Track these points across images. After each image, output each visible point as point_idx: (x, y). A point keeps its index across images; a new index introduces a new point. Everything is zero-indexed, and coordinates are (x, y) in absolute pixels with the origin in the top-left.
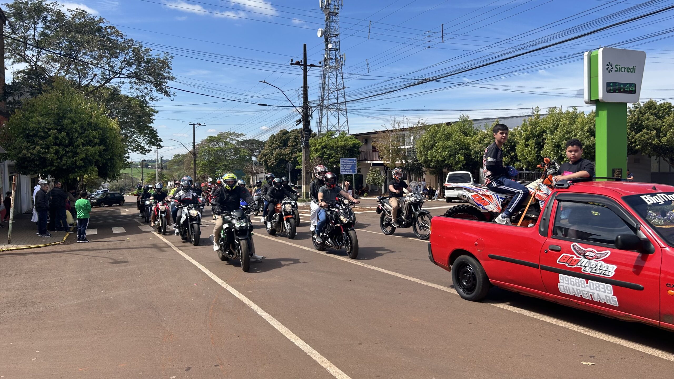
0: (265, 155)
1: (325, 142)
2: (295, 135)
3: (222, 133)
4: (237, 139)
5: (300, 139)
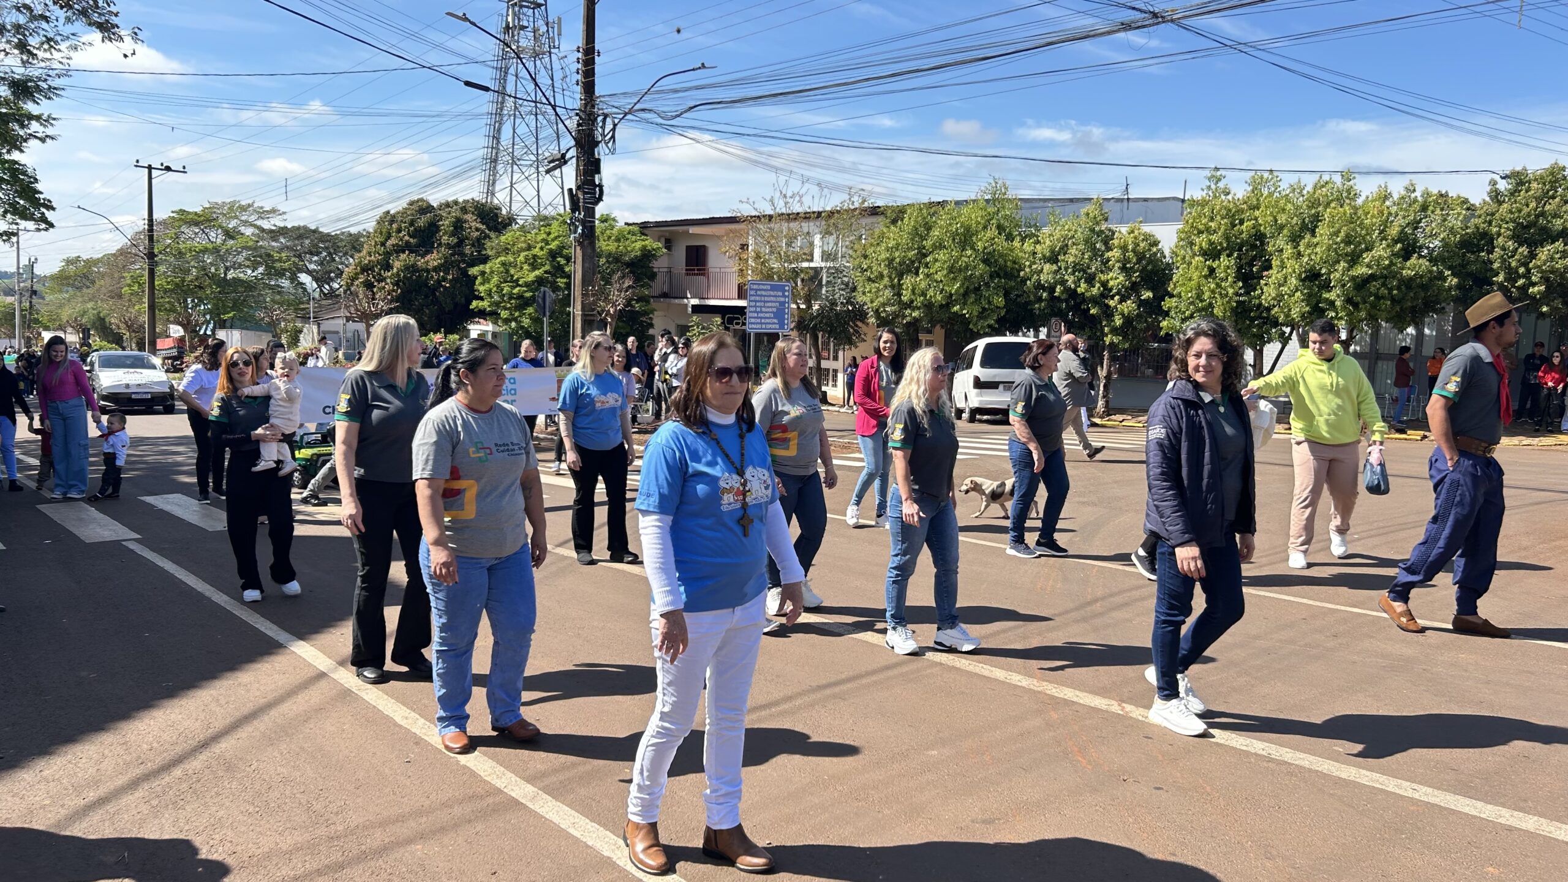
0: (365, 269)
1: (556, 238)
2: (456, 217)
3: (217, 204)
4: (259, 223)
5: (470, 228)
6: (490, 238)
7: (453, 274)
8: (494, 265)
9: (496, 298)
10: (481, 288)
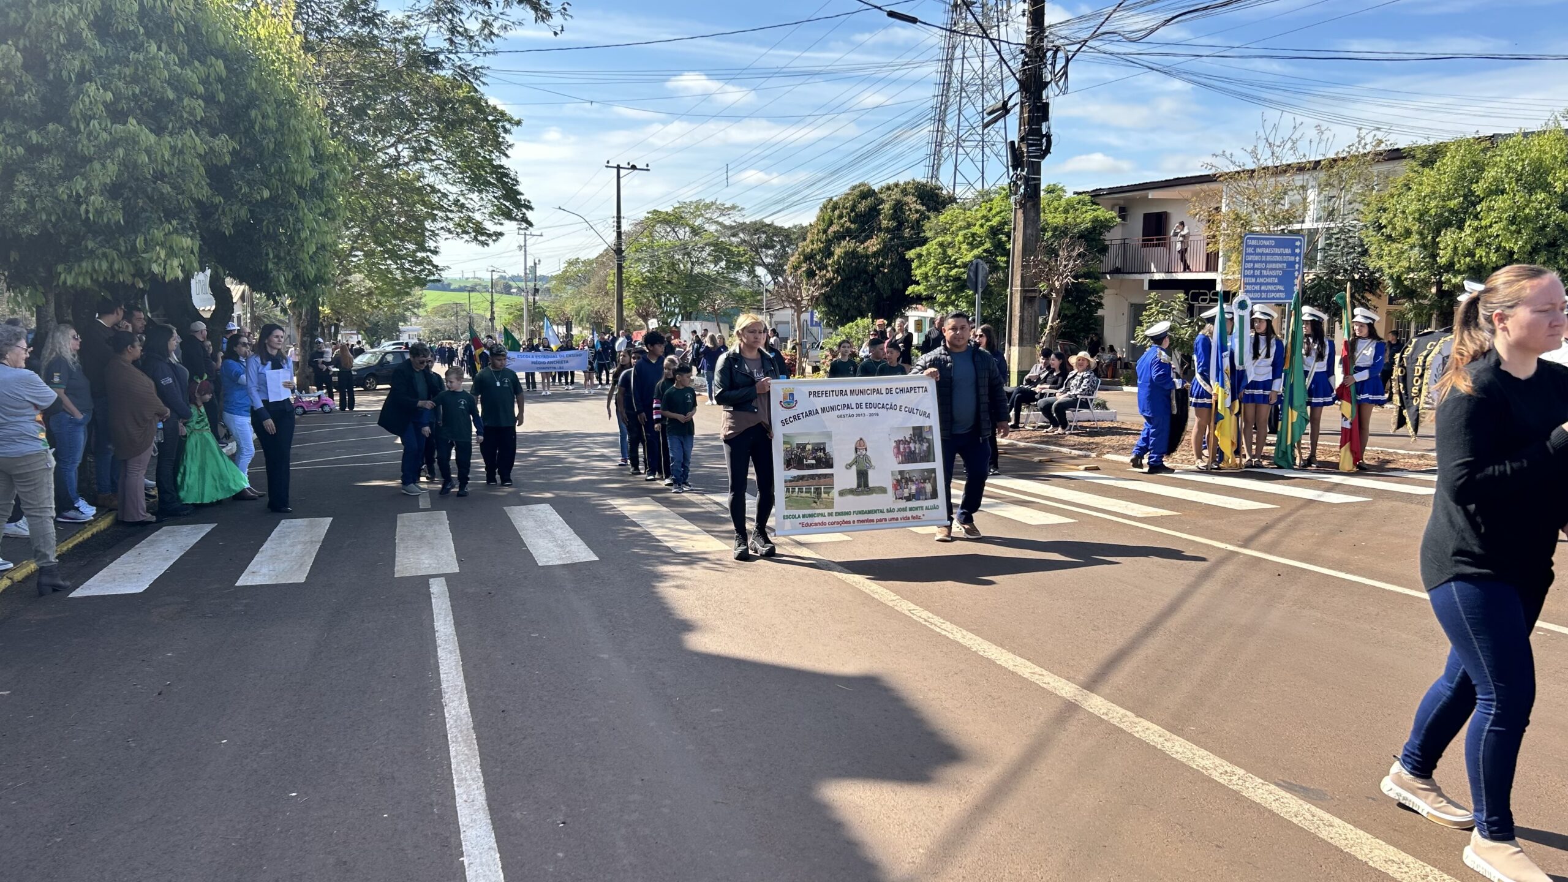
0: (809, 257)
5: (910, 210)
6: (929, 218)
7: (892, 259)
8: (932, 246)
9: (933, 280)
10: (918, 272)
